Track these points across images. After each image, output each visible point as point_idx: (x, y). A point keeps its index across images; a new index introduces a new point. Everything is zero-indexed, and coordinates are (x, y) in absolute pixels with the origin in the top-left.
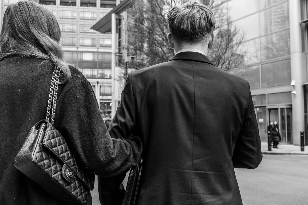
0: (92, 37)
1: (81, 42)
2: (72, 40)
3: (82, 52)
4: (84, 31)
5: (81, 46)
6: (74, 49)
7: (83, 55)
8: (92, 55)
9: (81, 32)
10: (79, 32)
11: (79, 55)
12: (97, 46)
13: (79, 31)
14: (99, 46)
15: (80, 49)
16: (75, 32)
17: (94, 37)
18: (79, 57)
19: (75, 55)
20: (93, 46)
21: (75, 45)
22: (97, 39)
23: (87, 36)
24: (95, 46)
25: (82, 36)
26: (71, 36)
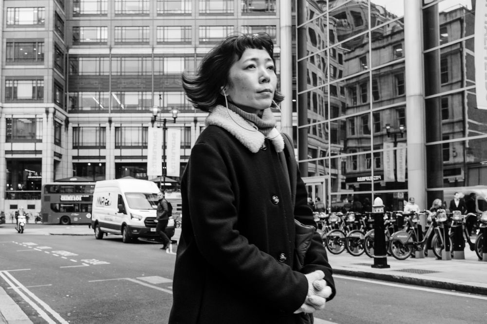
0: (182, 23)
1: (160, 35)
2: (141, 31)
3: (163, 56)
4: (166, 12)
5: (159, 43)
6: (147, 51)
7: (165, 63)
8: (183, 62)
9: (159, 15)
10: (155, 15)
11: (157, 64)
12: (193, 43)
13: (155, 12)
14: (197, 43)
15: (159, 51)
16: (148, 15)
17: (187, 23)
18: (157, 68)
19: (148, 64)
20: (185, 42)
21: (147, 43)
22: (193, 27)
23: (171, 23)
24: (190, 43)
25: (161, 23)
26: (140, 23)
